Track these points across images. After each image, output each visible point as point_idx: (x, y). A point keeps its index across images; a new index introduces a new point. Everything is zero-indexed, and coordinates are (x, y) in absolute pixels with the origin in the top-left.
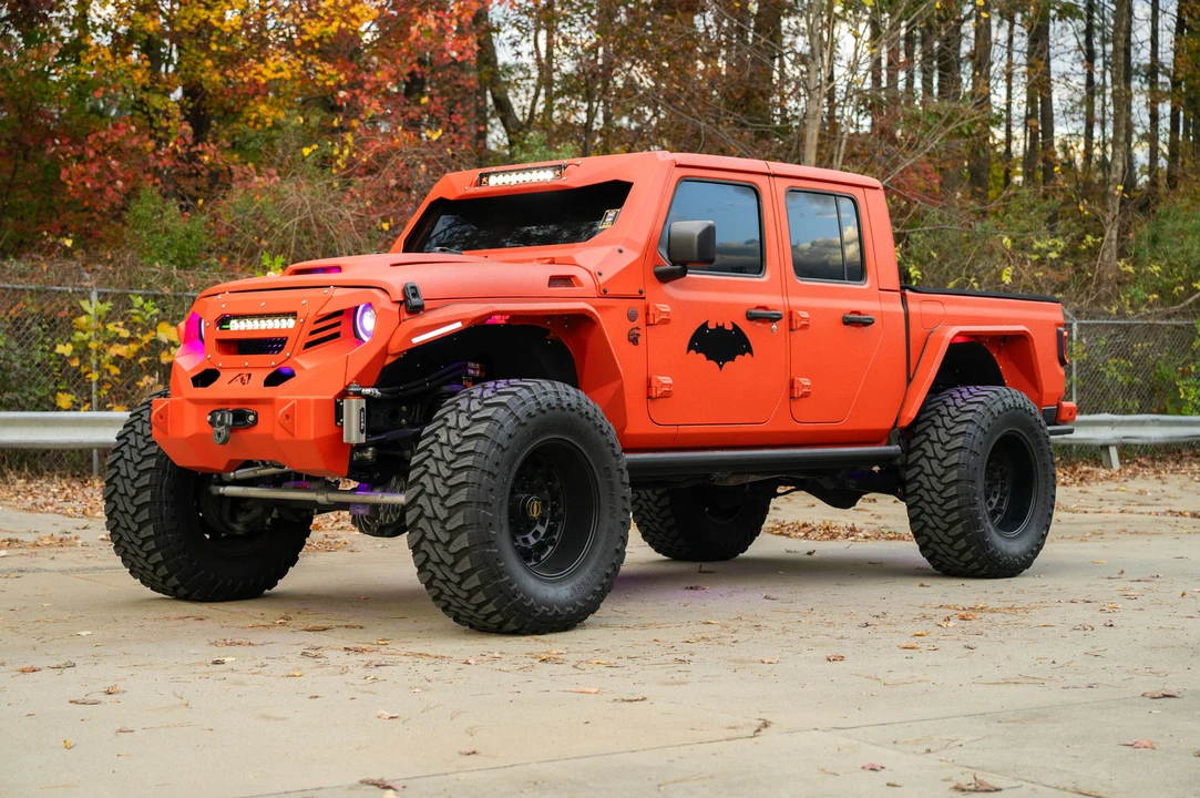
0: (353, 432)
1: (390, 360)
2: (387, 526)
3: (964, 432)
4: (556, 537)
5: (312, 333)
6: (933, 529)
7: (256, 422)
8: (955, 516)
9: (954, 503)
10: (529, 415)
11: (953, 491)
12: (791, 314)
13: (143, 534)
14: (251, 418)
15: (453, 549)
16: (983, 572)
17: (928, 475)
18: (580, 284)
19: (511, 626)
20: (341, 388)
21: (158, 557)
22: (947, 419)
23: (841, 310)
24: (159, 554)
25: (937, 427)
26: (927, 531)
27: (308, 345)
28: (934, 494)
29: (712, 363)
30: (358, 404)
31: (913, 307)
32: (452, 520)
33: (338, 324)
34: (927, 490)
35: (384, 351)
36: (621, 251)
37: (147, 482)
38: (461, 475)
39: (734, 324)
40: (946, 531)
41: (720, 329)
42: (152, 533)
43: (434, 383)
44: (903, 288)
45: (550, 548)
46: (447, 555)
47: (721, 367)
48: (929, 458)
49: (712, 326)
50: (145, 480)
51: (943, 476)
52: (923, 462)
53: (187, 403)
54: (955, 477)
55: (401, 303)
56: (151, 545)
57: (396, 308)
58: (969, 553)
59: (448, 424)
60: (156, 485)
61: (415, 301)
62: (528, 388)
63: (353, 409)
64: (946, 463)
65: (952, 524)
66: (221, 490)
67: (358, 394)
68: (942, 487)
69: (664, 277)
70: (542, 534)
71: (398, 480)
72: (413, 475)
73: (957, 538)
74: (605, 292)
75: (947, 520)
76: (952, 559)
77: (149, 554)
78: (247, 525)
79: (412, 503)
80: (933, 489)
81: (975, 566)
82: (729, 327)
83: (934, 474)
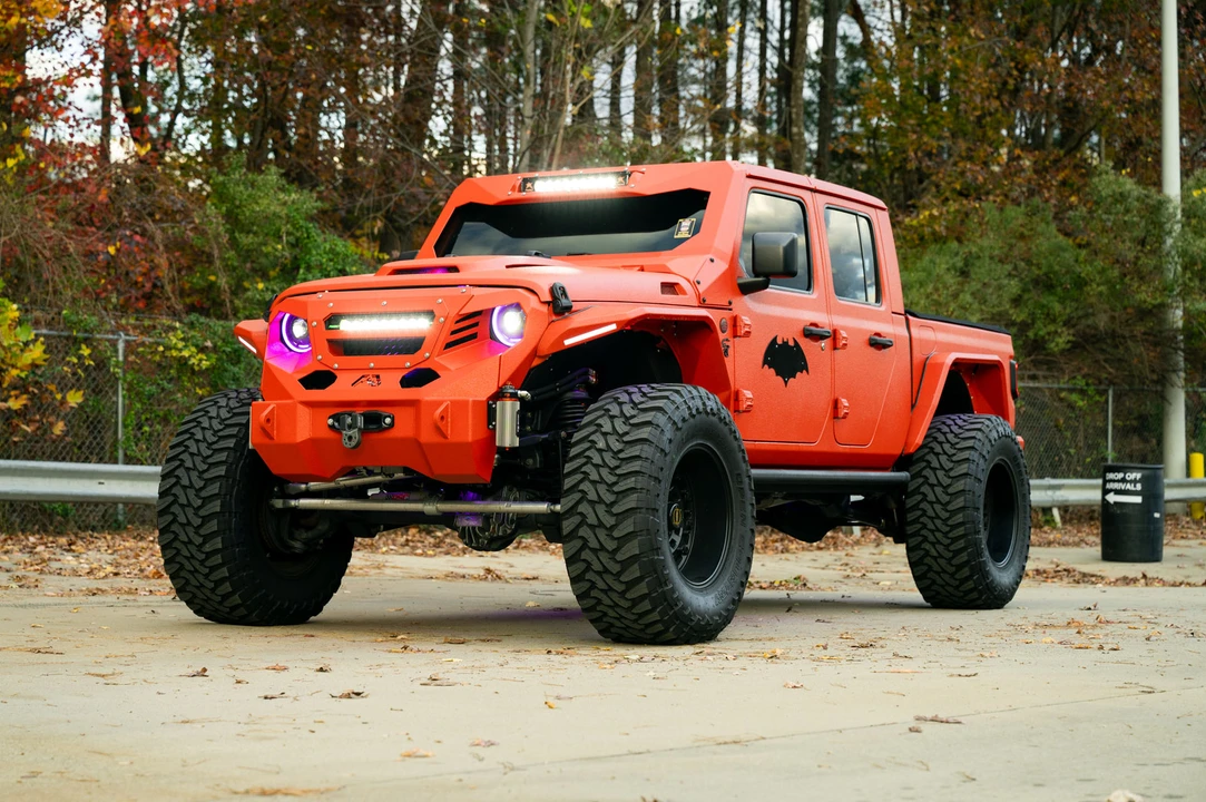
0: (508, 436)
1: (536, 362)
2: (499, 538)
3: (968, 459)
4: (688, 546)
5: (453, 333)
6: (935, 558)
7: (392, 425)
8: (961, 544)
9: (961, 531)
10: (684, 420)
11: (959, 518)
12: (835, 331)
13: (208, 548)
14: (388, 420)
15: (619, 557)
16: (980, 602)
17: (931, 503)
18: (684, 293)
19: (670, 635)
20: (494, 389)
21: (224, 572)
22: (946, 446)
23: (867, 331)
24: (225, 569)
25: (937, 454)
26: (928, 560)
27: (449, 346)
28: (938, 522)
29: (780, 378)
30: (513, 407)
31: (914, 331)
32: (621, 527)
33: (476, 324)
34: (931, 518)
35: (534, 353)
36: (712, 261)
37: (217, 491)
38: (628, 481)
39: (795, 341)
40: (949, 561)
41: (785, 344)
42: (220, 546)
43: (564, 388)
44: (906, 312)
45: (684, 557)
46: (612, 563)
47: (786, 383)
48: (932, 486)
49: (779, 342)
50: (214, 489)
51: (949, 503)
52: (925, 489)
53: (300, 407)
54: (961, 505)
55: (548, 303)
56: (218, 559)
57: (545, 309)
58: (971, 582)
59: (603, 430)
60: (226, 495)
61: (564, 302)
62: (677, 392)
63: (508, 411)
64: (950, 490)
65: (957, 553)
66: (293, 503)
67: (514, 396)
68: (947, 515)
69: (746, 289)
70: (677, 543)
71: (510, 490)
72: (568, 483)
73: (960, 567)
74: (704, 301)
75: (952, 548)
76: (950, 589)
77: (213, 569)
78: (306, 543)
79: (571, 511)
80: (938, 517)
81: (975, 595)
82: (791, 343)
83: (939, 502)
